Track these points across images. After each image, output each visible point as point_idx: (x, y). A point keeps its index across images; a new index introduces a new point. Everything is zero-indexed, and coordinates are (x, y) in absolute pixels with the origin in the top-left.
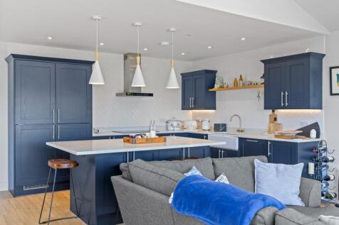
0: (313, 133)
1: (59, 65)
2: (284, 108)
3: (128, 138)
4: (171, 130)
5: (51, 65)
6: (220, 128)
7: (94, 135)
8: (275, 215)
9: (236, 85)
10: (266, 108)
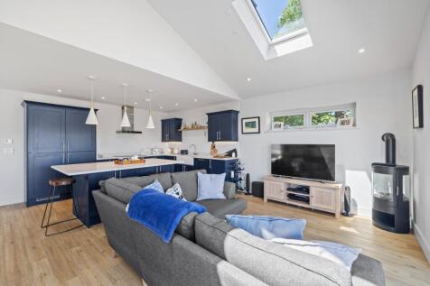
0: (234, 154)
1: (69, 111)
2: (219, 140)
3: (117, 161)
4: (154, 154)
5: (62, 110)
6: (184, 152)
7: (98, 159)
8: (195, 218)
9: (193, 128)
10: (209, 140)
